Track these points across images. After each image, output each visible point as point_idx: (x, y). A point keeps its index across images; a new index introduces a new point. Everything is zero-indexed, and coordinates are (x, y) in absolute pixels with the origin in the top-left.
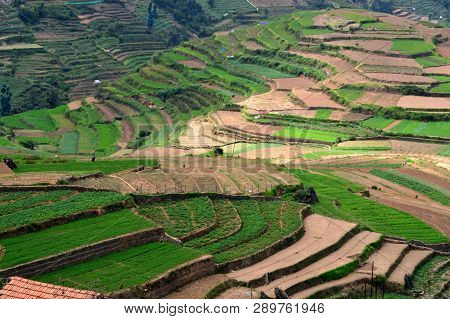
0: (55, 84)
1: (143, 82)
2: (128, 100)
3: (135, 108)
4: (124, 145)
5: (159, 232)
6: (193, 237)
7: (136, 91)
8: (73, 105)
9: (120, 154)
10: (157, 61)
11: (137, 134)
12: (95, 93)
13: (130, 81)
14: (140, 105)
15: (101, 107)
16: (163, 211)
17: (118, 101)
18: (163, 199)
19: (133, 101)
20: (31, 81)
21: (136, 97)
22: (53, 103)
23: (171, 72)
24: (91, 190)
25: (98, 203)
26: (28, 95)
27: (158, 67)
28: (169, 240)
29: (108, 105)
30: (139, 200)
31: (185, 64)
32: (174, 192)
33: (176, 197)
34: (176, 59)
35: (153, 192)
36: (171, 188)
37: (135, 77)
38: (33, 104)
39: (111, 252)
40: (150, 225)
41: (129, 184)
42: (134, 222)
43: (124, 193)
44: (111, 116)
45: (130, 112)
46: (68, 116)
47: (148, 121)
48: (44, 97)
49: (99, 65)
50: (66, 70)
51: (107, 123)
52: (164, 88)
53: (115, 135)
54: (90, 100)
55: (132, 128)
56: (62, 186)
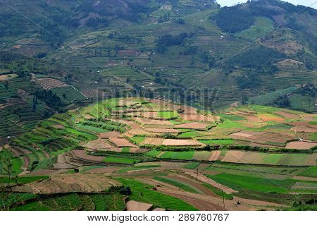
1: (33, 136)
2: (25, 146)
3: (30, 150)
4: (25, 169)
7: (30, 141)
9: (23, 173)
10: (40, 126)
11: (31, 164)
12: (9, 143)
13: (26, 136)
14: (32, 148)
15: (13, 150)
17: (21, 147)
19: (29, 146)
21: (30, 144)
23: (47, 131)
27: (40, 129)
29: (16, 149)
31: (54, 126)
34: (47, 123)
37: (29, 134)
44: (18, 154)
45: (28, 152)
47: (37, 156)
49: (10, 128)
51: (16, 158)
52: (44, 139)
53: (21, 164)
54: (7, 146)
55: (29, 160)
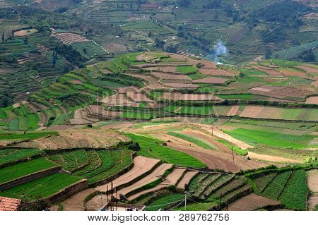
0: (7, 95)
1: (50, 92)
2: (44, 102)
3: (47, 106)
4: (42, 125)
5: (59, 168)
6: (76, 170)
7: (47, 97)
8: (16, 106)
9: (40, 129)
10: (57, 81)
11: (48, 119)
12: (27, 99)
13: (44, 92)
14: (49, 104)
15: (30, 106)
16: (61, 157)
17: (38, 102)
18: (61, 151)
19: (46, 102)
21: (48, 100)
22: (5, 105)
23: (65, 86)
24: (24, 148)
25: (28, 155)
27: (58, 84)
28: (65, 172)
29: (33, 105)
30: (49, 152)
31: (72, 82)
32: (66, 148)
33: (68, 150)
34: (65, 78)
35: (56, 148)
36: (65, 146)
37: (47, 90)
39: (35, 179)
40: (55, 165)
41: (43, 145)
42: (46, 164)
43: (41, 149)
44: (35, 110)
45: (45, 108)
46: (13, 111)
47: (54, 112)
48: (1, 103)
49: (29, 84)
50: (12, 88)
51: (33, 114)
52: (61, 95)
53: (38, 120)
54: (24, 102)
55: (46, 116)
56: (9, 147)
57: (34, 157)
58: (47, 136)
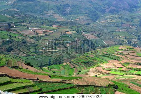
0: (61, 59)
1: (80, 59)
3: (78, 65)
4: (75, 73)
7: (78, 61)
8: (64, 64)
9: (74, 75)
10: (83, 55)
12: (69, 61)
13: (77, 59)
15: (71, 65)
16: (83, 89)
17: (74, 64)
18: (83, 86)
19: (78, 64)
20: (55, 58)
21: (78, 63)
22: (60, 63)
23: (87, 58)
24: (67, 83)
25: (69, 86)
26: (55, 61)
27: (83, 56)
29: (72, 64)
30: (78, 86)
31: (90, 56)
32: (86, 85)
35: (81, 84)
36: (85, 84)
37: (78, 58)
38: (55, 63)
40: (80, 92)
41: (76, 82)
42: (77, 91)
43: (74, 84)
45: (77, 66)
46: (63, 66)
47: (81, 68)
48: (58, 62)
49: (70, 55)
50: (63, 56)
51: (72, 68)
52: (85, 61)
53: (73, 71)
54: (68, 63)
55: (77, 70)
56: (61, 82)
57: (71, 88)
58: (78, 78)
